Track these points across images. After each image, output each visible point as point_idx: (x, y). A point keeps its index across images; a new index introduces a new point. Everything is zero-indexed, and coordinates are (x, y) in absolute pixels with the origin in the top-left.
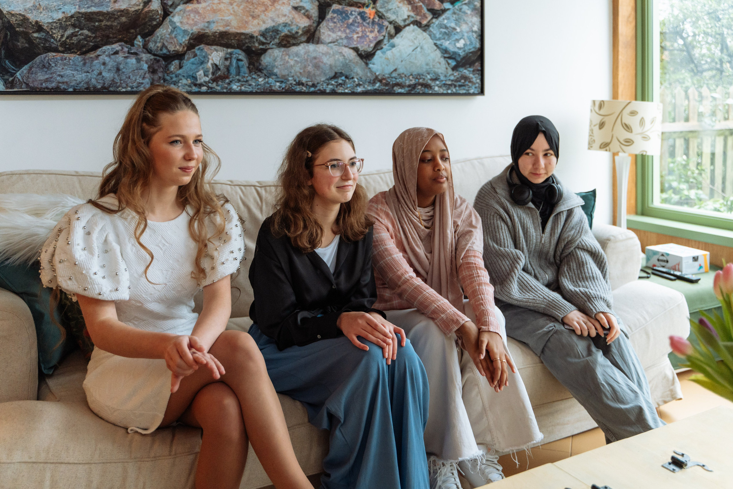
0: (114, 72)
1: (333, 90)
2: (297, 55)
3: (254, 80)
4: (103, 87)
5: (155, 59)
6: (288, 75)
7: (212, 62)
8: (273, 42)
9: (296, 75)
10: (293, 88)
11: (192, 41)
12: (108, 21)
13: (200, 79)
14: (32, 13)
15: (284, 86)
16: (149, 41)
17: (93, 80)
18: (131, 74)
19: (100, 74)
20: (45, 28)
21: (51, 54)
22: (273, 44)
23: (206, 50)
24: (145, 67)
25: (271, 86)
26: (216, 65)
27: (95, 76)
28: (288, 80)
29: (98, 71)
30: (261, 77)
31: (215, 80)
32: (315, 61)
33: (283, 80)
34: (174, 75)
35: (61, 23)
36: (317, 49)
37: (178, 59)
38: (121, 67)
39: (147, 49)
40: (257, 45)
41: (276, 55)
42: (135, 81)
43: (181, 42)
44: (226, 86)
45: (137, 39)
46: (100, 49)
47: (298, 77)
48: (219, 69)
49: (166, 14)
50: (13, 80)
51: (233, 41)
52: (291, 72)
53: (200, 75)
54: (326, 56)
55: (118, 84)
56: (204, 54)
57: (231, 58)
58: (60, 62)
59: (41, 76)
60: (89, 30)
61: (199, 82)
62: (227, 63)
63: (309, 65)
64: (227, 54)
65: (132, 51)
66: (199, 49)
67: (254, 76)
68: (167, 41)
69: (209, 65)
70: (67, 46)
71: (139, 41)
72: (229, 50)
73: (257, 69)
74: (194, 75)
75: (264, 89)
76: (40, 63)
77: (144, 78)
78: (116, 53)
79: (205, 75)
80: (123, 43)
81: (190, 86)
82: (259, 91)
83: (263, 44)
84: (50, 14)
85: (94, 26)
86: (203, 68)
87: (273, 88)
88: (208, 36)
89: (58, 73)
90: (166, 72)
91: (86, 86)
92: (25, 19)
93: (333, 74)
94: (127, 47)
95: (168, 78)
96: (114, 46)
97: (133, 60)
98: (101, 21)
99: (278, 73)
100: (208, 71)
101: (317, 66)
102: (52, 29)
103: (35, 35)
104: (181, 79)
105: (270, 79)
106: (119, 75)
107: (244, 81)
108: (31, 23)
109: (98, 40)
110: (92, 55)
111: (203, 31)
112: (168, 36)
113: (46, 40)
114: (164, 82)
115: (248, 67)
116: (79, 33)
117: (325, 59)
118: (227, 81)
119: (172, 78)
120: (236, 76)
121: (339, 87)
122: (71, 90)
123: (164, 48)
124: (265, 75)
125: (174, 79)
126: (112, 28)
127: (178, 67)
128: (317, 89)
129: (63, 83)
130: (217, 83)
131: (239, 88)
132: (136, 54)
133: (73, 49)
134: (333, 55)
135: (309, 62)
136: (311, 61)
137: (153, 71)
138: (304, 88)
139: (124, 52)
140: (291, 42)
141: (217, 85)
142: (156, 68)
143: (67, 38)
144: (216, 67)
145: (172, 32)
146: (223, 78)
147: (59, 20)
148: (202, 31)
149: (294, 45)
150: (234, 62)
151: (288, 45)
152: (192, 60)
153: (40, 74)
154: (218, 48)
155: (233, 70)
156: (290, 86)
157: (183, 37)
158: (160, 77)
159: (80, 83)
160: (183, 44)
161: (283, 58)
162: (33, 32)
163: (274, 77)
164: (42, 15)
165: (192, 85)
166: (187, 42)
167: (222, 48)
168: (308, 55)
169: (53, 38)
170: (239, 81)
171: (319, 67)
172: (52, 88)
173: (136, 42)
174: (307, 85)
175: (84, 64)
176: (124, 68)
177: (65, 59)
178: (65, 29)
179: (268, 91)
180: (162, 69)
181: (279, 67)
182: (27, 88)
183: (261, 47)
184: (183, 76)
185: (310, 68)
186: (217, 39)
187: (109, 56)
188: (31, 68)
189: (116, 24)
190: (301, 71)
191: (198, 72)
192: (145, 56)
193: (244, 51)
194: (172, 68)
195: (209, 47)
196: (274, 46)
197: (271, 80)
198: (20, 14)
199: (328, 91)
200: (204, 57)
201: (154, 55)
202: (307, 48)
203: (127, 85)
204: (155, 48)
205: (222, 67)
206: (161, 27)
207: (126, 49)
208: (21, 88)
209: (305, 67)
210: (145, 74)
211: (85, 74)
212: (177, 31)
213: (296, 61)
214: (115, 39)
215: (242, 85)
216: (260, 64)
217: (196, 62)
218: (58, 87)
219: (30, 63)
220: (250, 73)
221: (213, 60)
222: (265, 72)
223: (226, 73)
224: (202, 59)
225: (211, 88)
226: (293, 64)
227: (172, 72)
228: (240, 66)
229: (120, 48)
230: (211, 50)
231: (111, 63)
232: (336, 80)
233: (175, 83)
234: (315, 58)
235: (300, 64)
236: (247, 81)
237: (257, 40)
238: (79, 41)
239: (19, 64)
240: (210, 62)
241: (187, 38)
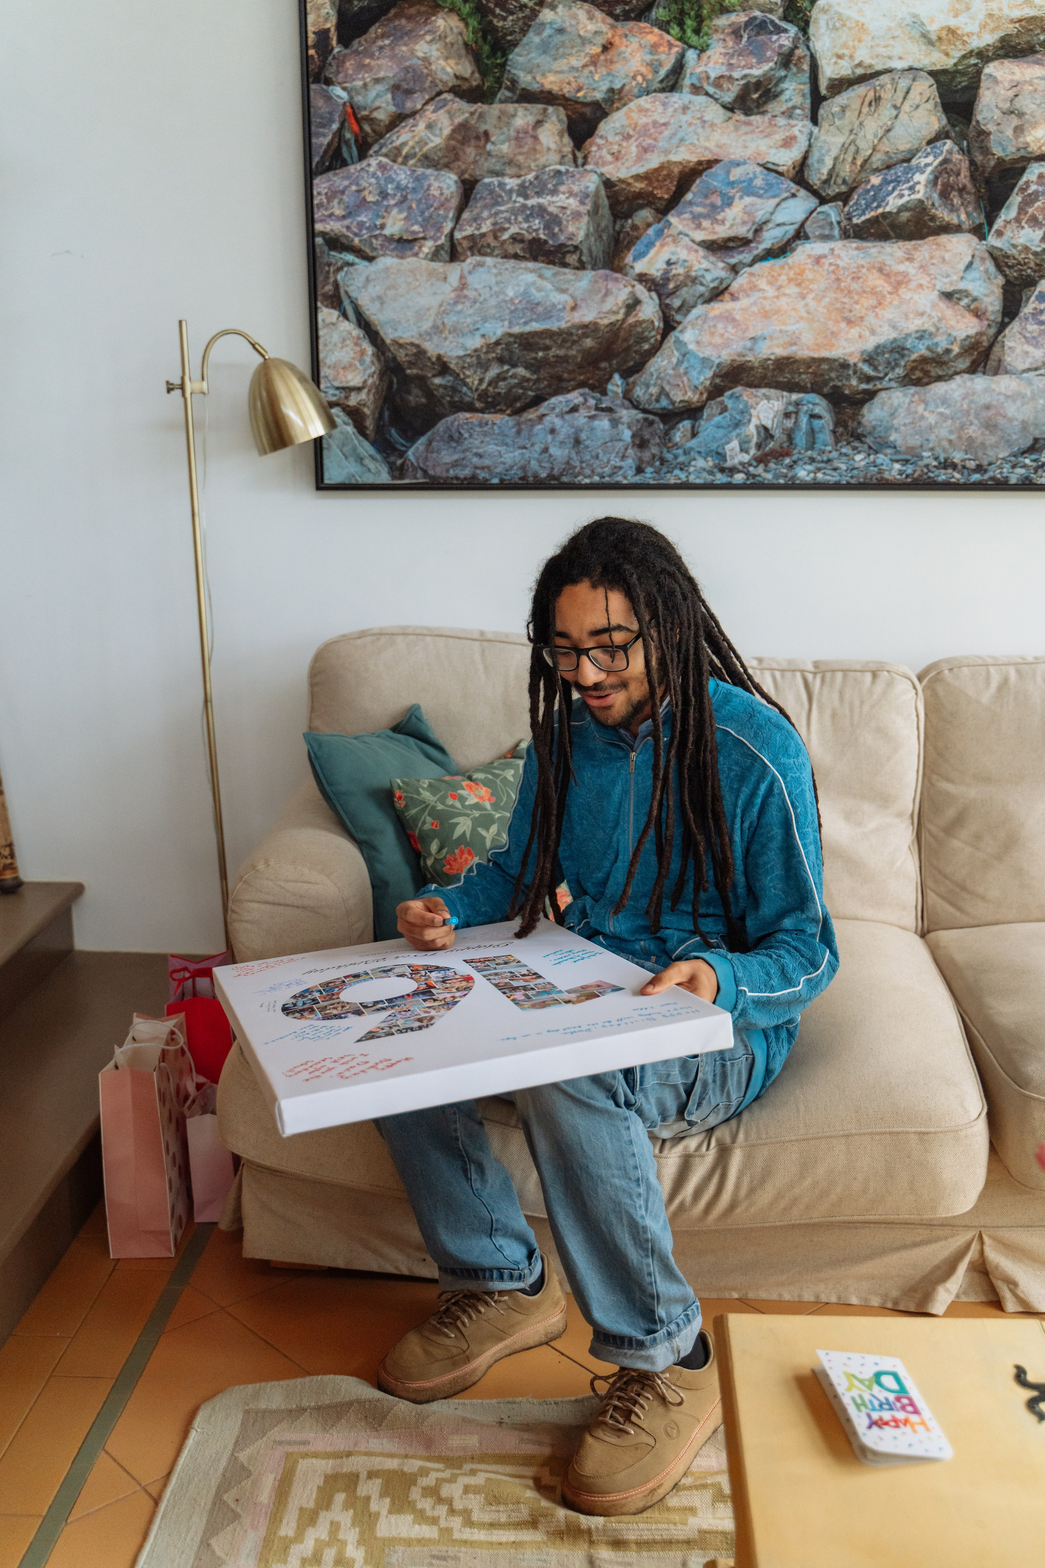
0: (570, 446)
1: (1027, 478)
2: (945, 401)
3: (844, 459)
4: (551, 476)
5: (646, 420)
6: (921, 446)
7: (758, 423)
8: (890, 376)
9: (940, 445)
10: (931, 475)
11: (718, 381)
12: (560, 347)
13: (732, 458)
14: (431, 340)
15: (909, 471)
16: (634, 383)
17: (533, 462)
18: (600, 451)
19: (546, 450)
20: (452, 366)
21: (463, 416)
22: (890, 380)
23: (745, 398)
24: (627, 435)
25: (880, 472)
26: (766, 429)
27: (536, 456)
28: (921, 458)
29: (543, 446)
30: (859, 452)
31: (762, 460)
32: (985, 414)
33: (909, 457)
34: (680, 451)
35: (478, 357)
36: (993, 386)
37: (688, 418)
38: (583, 436)
39: (631, 401)
40: (854, 382)
41: (896, 403)
42: (608, 462)
43: (696, 383)
44: (785, 471)
45: (612, 381)
46: (546, 403)
47: (944, 450)
48: (772, 437)
49: (669, 326)
50: (403, 465)
51: (803, 376)
52: (927, 440)
53: (733, 449)
54: (1014, 401)
55: (577, 470)
56: (741, 406)
57: (797, 413)
58: (478, 429)
59: (447, 456)
60: (526, 368)
61: (729, 464)
62: (789, 423)
63: (971, 424)
64: (789, 404)
65: (604, 406)
66: (731, 396)
67: (844, 450)
68: (669, 382)
69: (752, 429)
70: (490, 400)
71: (616, 384)
72: (795, 397)
73: (852, 436)
74: (720, 450)
75: (865, 478)
76: (445, 432)
77: (623, 457)
78: (574, 409)
79: (742, 450)
80: (587, 390)
81: (711, 473)
82: (853, 481)
83: (869, 379)
84: (461, 340)
85: (535, 359)
86: (738, 435)
87: (886, 475)
88: (752, 368)
89: (475, 450)
90: (665, 445)
91: (520, 474)
92: (420, 353)
93: (1029, 442)
94: (594, 398)
95: (669, 456)
96: (570, 396)
97: (603, 423)
98: (547, 348)
99: (898, 443)
100: (749, 442)
101: (990, 426)
102: (464, 368)
103: (437, 381)
104: (695, 459)
105: (880, 456)
106: (578, 453)
107: (823, 462)
108: (429, 359)
109: (542, 386)
110: (532, 414)
111: (742, 359)
112: (671, 372)
113: (454, 389)
114: (662, 464)
115: (834, 432)
116: (510, 374)
117: (1011, 410)
118: (787, 461)
119: (676, 457)
120: (807, 450)
121: (1040, 472)
122: (496, 481)
123: (663, 397)
124: (870, 448)
125: (681, 459)
126: (567, 362)
127: (689, 435)
128: (986, 477)
129: (483, 468)
130: (766, 466)
131: (812, 475)
132: (609, 410)
133: (499, 404)
134: (1033, 398)
135: (971, 418)
136: (977, 415)
137: (641, 443)
138: (957, 476)
139: (589, 408)
140: (933, 374)
141: (766, 471)
142: (647, 437)
143: (490, 384)
144: (766, 433)
145: (680, 363)
146: (779, 455)
147: (476, 350)
148: (738, 359)
149: (939, 379)
150: (804, 420)
151: (925, 380)
152: (718, 419)
153: (444, 453)
154: (772, 392)
155: (800, 439)
156: (925, 470)
157: (699, 373)
158: (654, 456)
159: (512, 467)
160: (700, 388)
161: (913, 409)
162: (434, 376)
163: (889, 451)
164: (447, 343)
165: (715, 470)
166: (708, 383)
167: (778, 392)
168: (972, 402)
169: (465, 384)
170: (812, 460)
171: (995, 426)
172: (465, 479)
173: (610, 387)
174: (964, 467)
175: (519, 433)
176: (588, 438)
177: (487, 424)
178: (484, 366)
179: (875, 481)
180: (657, 440)
181: (902, 428)
182: (425, 477)
183: (864, 386)
184: (699, 452)
185: (974, 431)
186: (769, 374)
187: (561, 415)
188: (430, 442)
189: (573, 352)
190: (953, 437)
191: (728, 443)
192: (627, 414)
193: (825, 396)
194: (677, 437)
195: (753, 390)
196: (893, 384)
197: (881, 458)
198: (412, 344)
199: (1013, 480)
200: (742, 412)
201: (645, 411)
202: (969, 384)
203: (593, 471)
204: (647, 397)
205: (777, 433)
206: (658, 354)
207: (592, 402)
208: (416, 478)
209: (962, 427)
210: (626, 449)
211: (520, 451)
212: (688, 361)
213: (941, 414)
214: (572, 383)
215: (819, 469)
216: (859, 423)
217: (724, 423)
218: (474, 477)
219: (429, 434)
220: (836, 443)
221: (759, 419)
222: (869, 440)
223: (785, 445)
224: (738, 417)
225: (754, 476)
226: (933, 422)
227: (676, 444)
228: (817, 429)
229: (581, 399)
230: (756, 396)
231: (564, 430)
232: (1034, 457)
233: (682, 467)
234: (988, 407)
235: (950, 422)
236: (829, 461)
237: (855, 373)
238: (510, 390)
239: (412, 434)
240: (754, 421)
241: (709, 374)
